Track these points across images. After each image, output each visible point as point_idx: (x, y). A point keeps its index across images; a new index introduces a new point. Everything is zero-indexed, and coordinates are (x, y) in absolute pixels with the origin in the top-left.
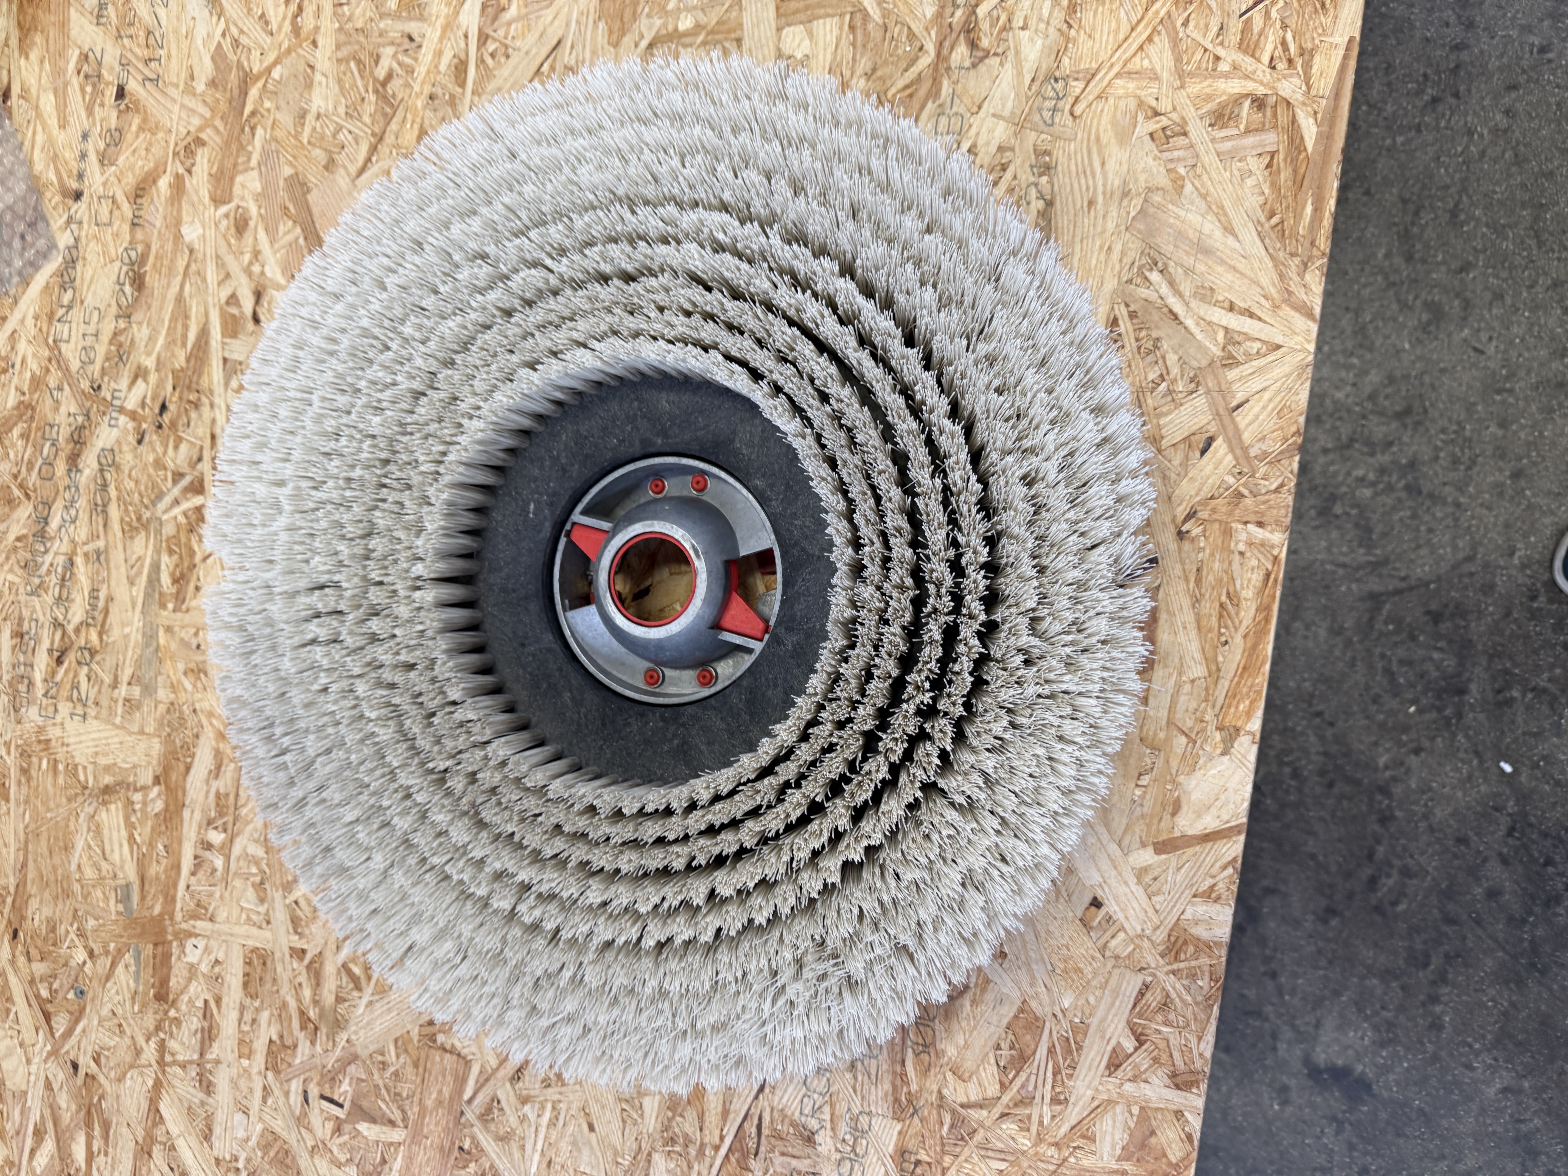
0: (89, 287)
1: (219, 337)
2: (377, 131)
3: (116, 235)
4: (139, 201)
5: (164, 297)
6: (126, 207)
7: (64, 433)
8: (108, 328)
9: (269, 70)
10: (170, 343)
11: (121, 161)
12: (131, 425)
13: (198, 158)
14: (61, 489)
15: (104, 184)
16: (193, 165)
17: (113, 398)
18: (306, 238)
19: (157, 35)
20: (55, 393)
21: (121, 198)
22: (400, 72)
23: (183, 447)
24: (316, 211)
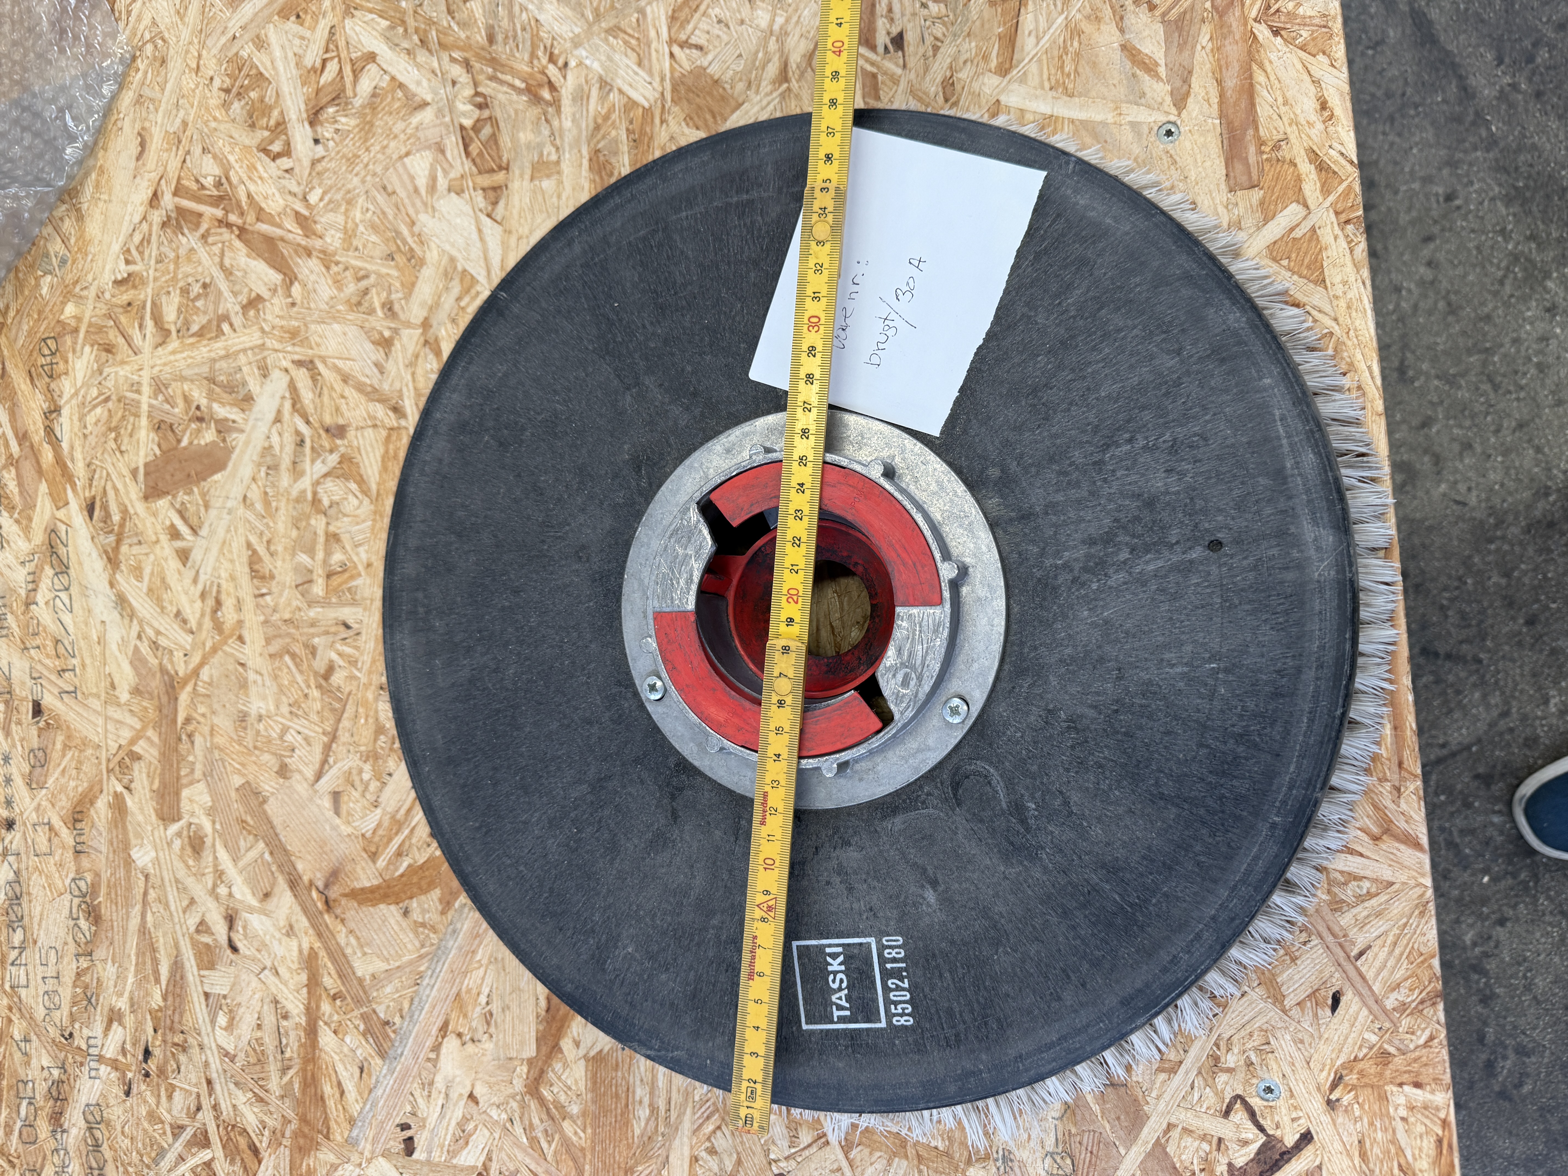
0: (39, 925)
1: (195, 969)
2: (329, 729)
3: (60, 865)
4: (79, 826)
5: (125, 930)
6: (66, 834)
7: (42, 1088)
8: (69, 968)
9: (196, 672)
10: (140, 982)
11: (50, 782)
12: (114, 1075)
13: (136, 773)
14: (49, 1153)
15: (38, 809)
16: (131, 781)
17: (89, 1046)
18: (271, 853)
19: (66, 643)
20: (22, 1045)
21: (57, 823)
22: (341, 663)
23: (177, 1095)
24: (276, 822)
